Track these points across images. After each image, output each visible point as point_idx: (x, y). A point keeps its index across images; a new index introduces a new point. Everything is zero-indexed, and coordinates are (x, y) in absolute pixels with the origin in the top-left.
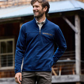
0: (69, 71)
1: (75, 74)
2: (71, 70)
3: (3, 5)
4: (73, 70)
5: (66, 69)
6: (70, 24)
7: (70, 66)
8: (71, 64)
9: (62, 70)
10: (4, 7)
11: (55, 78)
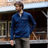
0: (44, 37)
1: (47, 39)
2: (45, 37)
3: (11, 4)
4: (46, 37)
5: (42, 37)
6: (45, 14)
7: (45, 35)
8: (45, 34)
9: (40, 37)
10: (11, 5)
11: (37, 41)
